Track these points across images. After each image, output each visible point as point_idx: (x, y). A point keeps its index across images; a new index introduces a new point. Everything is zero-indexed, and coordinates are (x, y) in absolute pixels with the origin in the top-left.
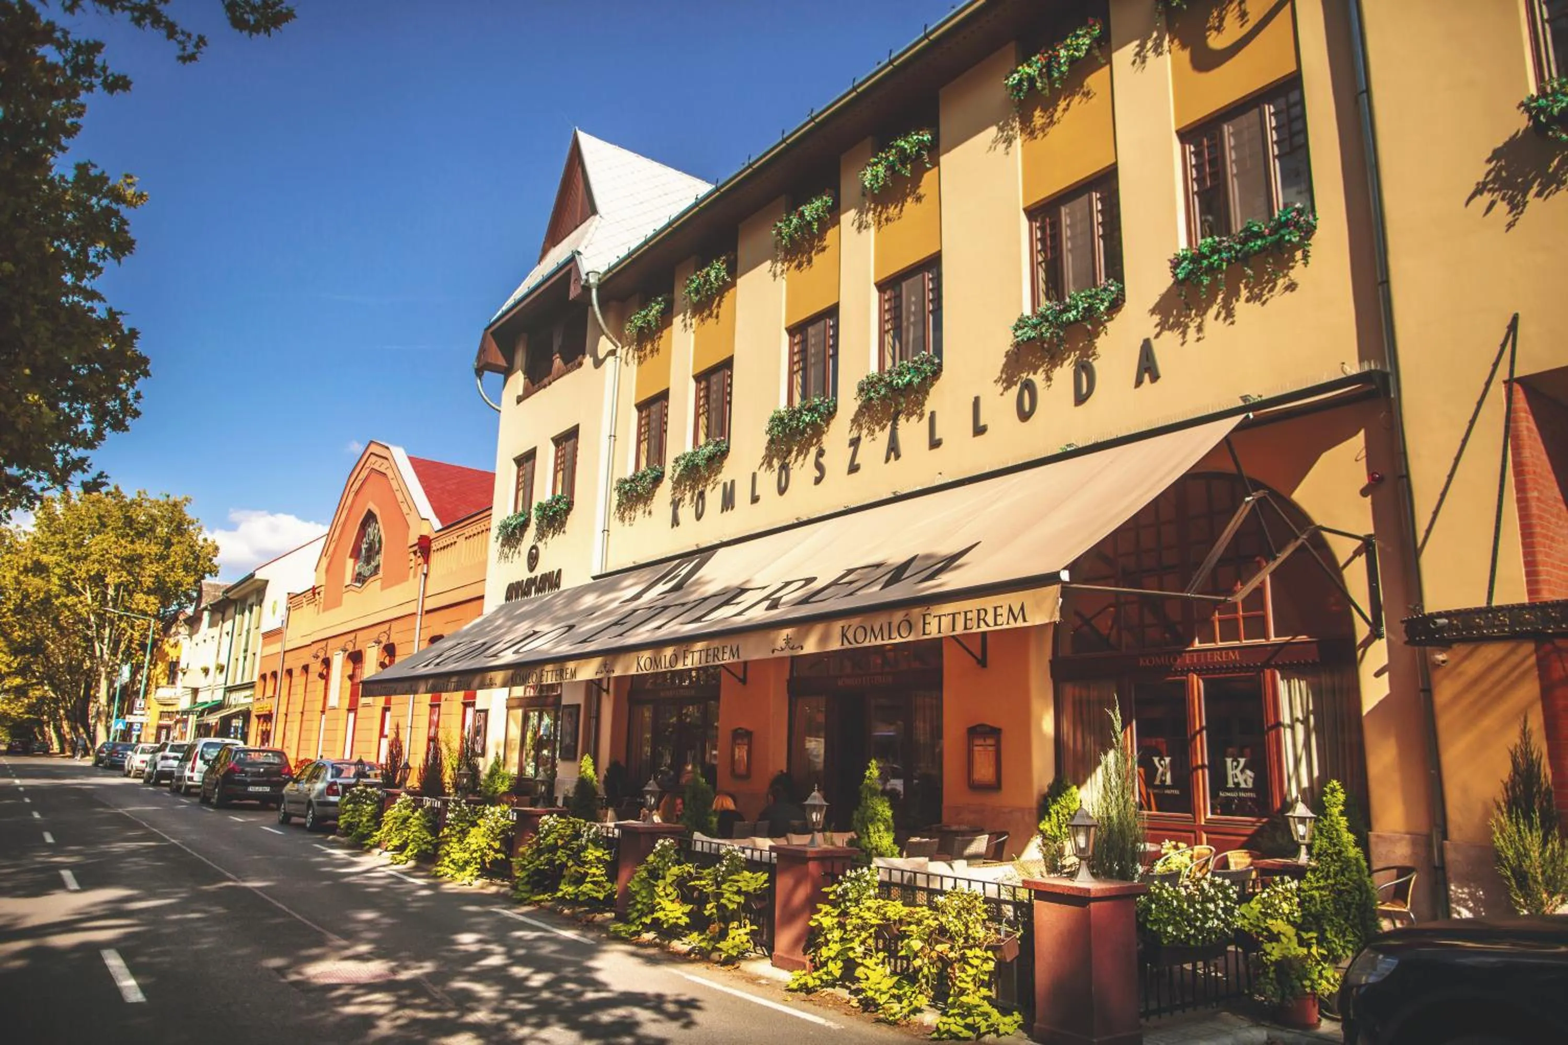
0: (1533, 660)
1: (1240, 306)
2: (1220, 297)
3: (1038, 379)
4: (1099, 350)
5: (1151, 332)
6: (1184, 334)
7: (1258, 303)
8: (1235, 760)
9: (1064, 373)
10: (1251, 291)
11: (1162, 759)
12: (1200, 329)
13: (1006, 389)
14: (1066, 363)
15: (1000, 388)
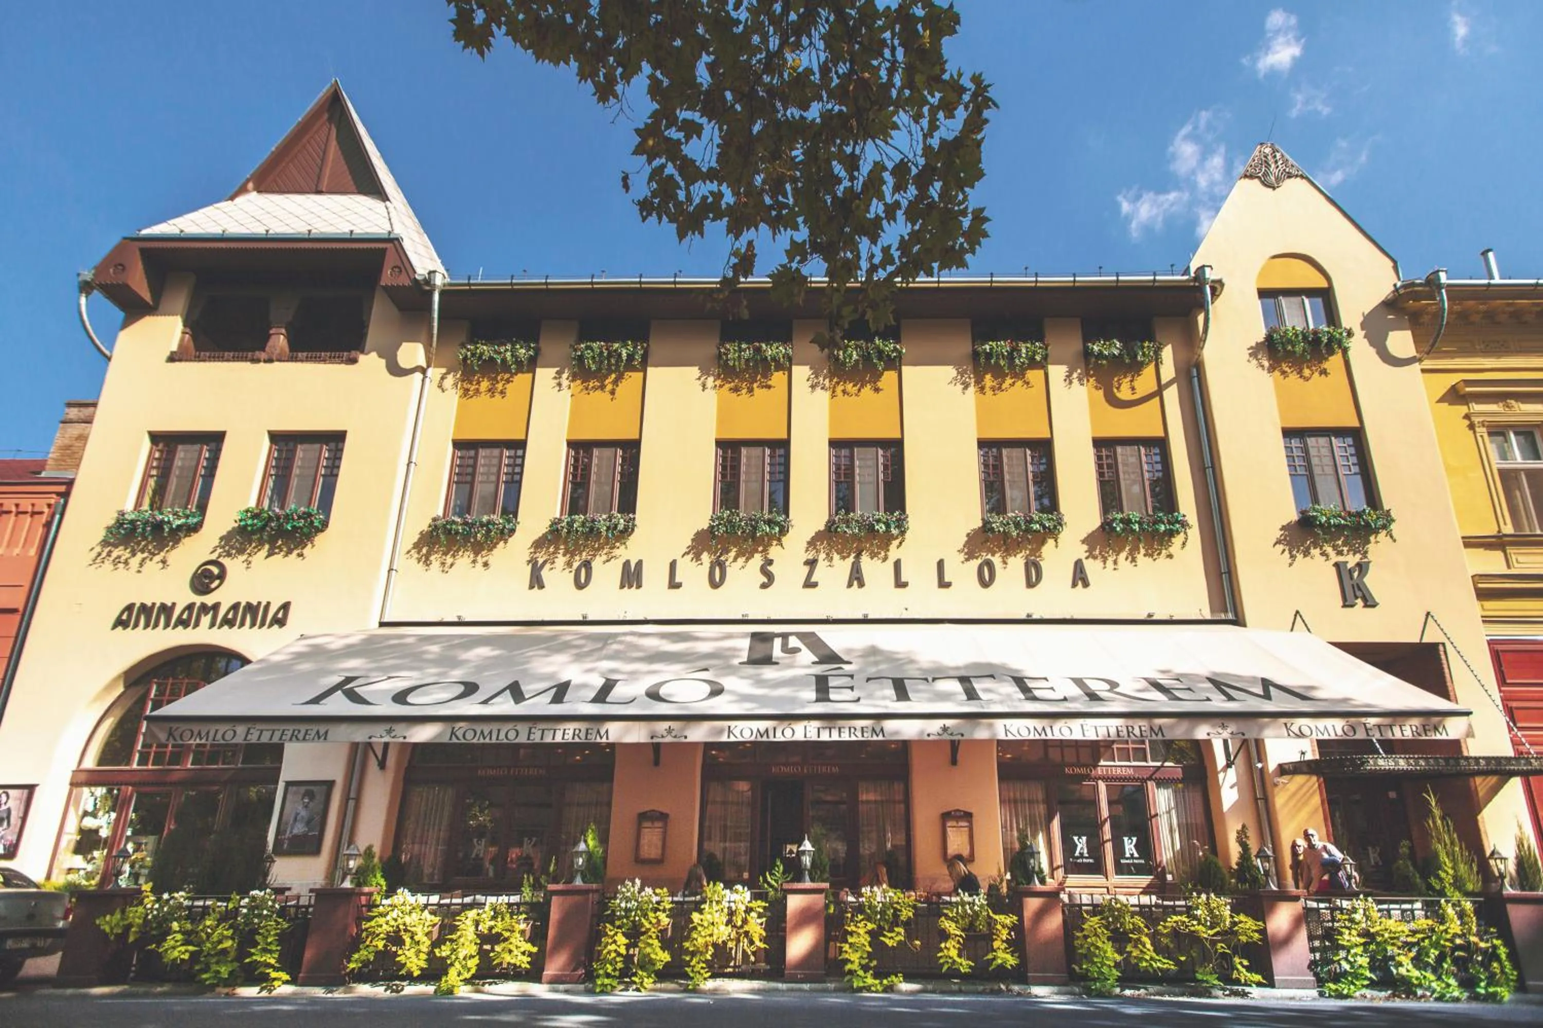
0: (1317, 785)
1: (1140, 557)
2: (1127, 548)
3: (997, 560)
4: (1043, 555)
5: (1083, 556)
6: (1105, 562)
7: (1151, 559)
8: (1130, 838)
9: (1017, 562)
10: (1146, 550)
11: (1080, 838)
12: (1115, 562)
13: (967, 560)
14: (1019, 556)
15: (962, 557)
